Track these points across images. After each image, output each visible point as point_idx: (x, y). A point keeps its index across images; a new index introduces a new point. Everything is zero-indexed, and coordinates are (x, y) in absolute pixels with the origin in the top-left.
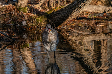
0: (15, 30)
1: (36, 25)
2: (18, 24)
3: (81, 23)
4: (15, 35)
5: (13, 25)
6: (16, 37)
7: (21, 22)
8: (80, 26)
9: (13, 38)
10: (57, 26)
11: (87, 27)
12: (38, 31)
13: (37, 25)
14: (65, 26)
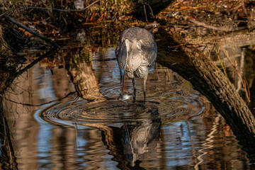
0: (58, 21)
1: (107, 10)
2: (64, 8)
3: (214, 4)
4: (57, 34)
5: (53, 11)
6: (60, 38)
7: (73, 3)
8: (210, 13)
9: (53, 40)
10: (156, 13)
11: (227, 14)
12: (112, 23)
13: (111, 9)
14: (174, 12)
